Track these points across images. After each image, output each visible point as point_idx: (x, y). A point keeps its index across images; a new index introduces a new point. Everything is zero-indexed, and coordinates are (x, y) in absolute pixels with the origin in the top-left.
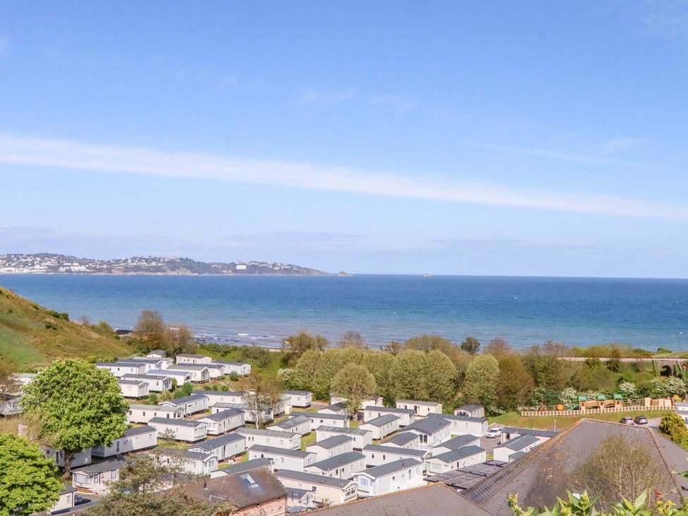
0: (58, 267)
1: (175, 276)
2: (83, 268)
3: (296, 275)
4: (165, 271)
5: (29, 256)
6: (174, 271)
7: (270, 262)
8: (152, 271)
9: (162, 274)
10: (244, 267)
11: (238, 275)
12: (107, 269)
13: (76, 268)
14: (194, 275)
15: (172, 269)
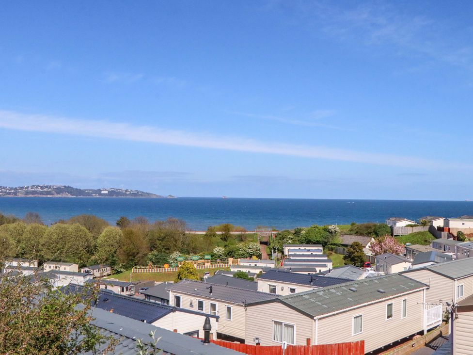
1: (59, 197)
3: (141, 197)
4: (53, 194)
6: (59, 194)
7: (124, 189)
8: (44, 194)
9: (51, 196)
10: (106, 192)
11: (103, 197)
12: (13, 193)
14: (73, 197)
15: (58, 193)
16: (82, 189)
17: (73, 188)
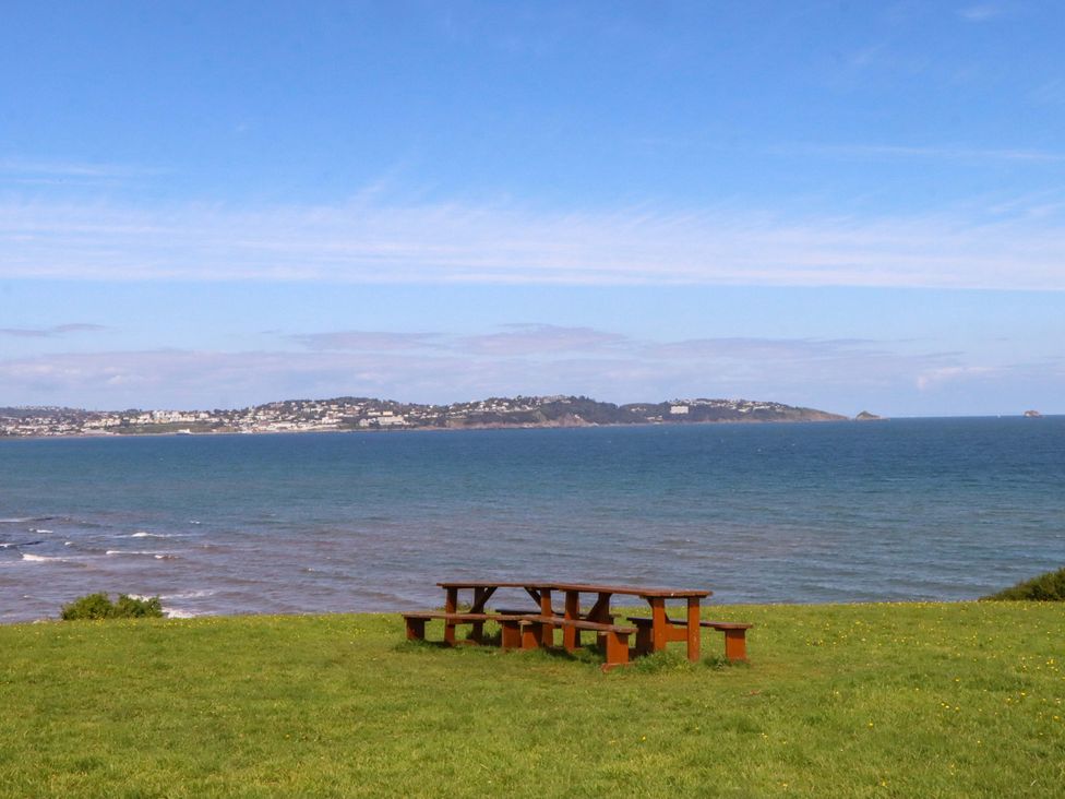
0: (358, 419)
1: (554, 428)
2: (399, 420)
3: (780, 421)
4: (536, 421)
5: (319, 402)
6: (553, 419)
7: (734, 398)
8: (515, 422)
9: (530, 426)
10: (684, 410)
11: (674, 423)
12: (436, 420)
13: (388, 419)
14: (590, 425)
15: (549, 417)
16: (619, 405)
17: (593, 402)
